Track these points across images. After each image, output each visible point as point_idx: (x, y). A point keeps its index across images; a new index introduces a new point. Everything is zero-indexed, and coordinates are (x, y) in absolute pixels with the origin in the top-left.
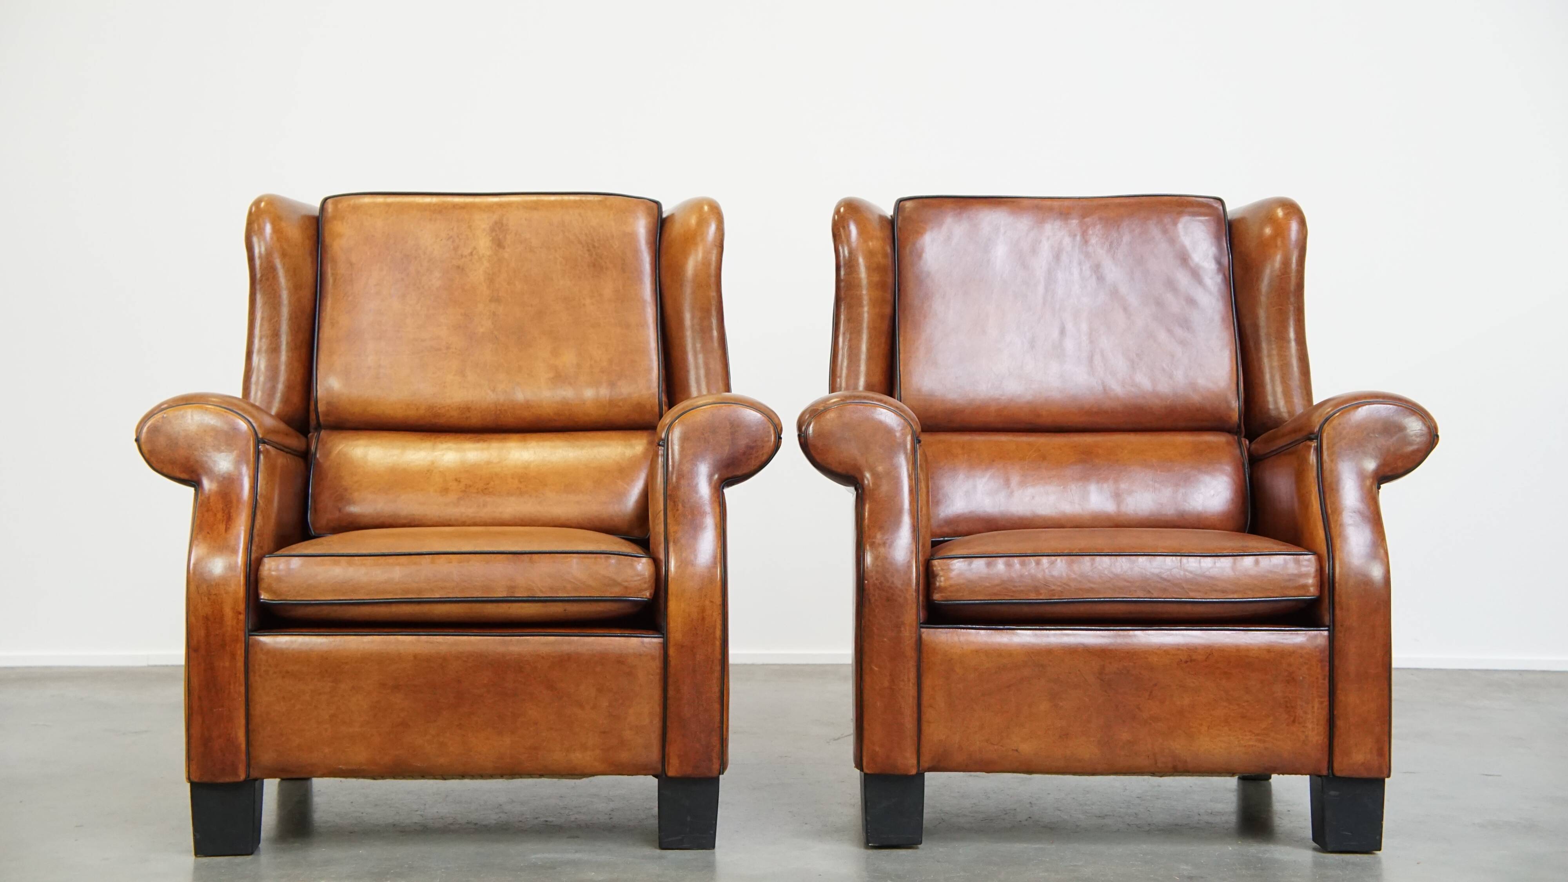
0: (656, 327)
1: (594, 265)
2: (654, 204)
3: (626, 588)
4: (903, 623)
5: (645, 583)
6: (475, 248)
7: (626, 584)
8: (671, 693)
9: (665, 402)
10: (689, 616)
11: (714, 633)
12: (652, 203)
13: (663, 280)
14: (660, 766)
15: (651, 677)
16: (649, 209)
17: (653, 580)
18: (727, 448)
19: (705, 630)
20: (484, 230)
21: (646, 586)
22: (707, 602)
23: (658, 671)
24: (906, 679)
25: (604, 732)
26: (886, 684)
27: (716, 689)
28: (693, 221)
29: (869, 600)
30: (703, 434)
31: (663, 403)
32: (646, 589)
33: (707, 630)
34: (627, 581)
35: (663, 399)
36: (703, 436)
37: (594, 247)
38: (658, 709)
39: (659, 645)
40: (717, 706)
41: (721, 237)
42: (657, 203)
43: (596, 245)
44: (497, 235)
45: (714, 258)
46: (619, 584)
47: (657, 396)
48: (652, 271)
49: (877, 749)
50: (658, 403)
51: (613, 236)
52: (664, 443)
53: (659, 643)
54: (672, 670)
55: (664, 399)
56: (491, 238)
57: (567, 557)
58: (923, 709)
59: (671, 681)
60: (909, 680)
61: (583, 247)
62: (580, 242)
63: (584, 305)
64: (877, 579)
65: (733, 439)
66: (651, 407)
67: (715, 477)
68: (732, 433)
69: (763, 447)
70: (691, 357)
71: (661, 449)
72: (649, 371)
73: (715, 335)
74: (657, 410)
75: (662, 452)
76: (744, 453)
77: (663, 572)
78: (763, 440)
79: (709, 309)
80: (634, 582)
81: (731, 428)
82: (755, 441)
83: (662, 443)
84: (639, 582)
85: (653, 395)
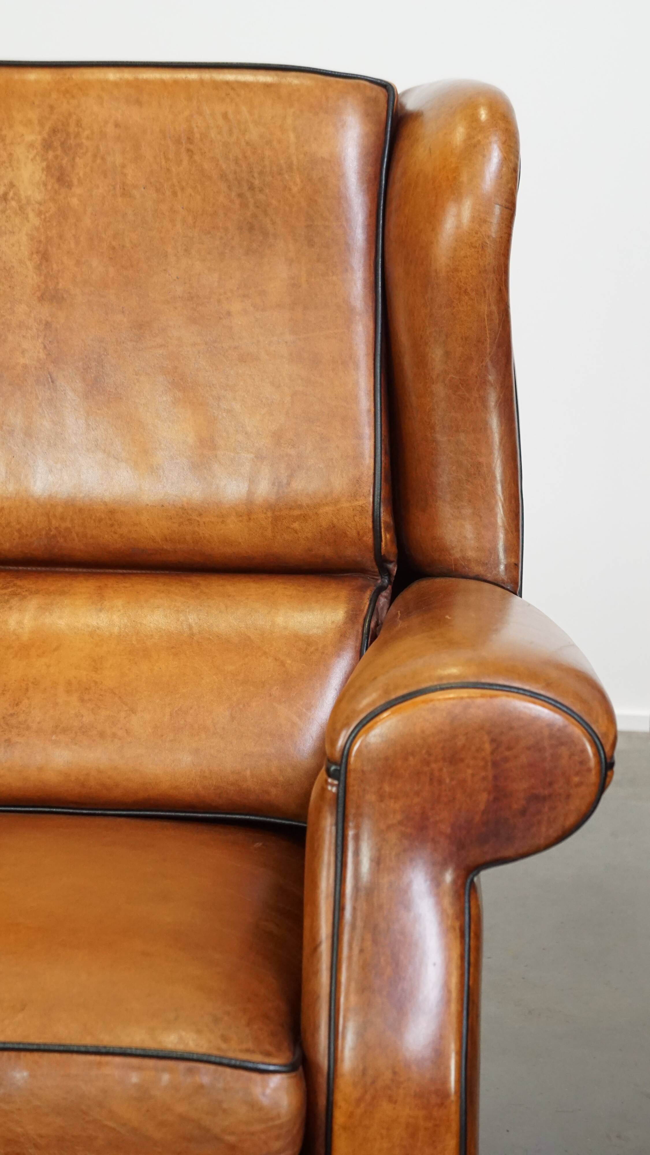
0: (372, 366)
1: (251, 229)
2: (381, 94)
6: (12, 185)
7: (231, 1139)
9: (385, 522)
12: (376, 87)
13: (389, 266)
16: (369, 102)
18: (483, 797)
20: (31, 145)
28: (459, 134)
31: (382, 525)
34: (232, 1133)
35: (382, 519)
37: (251, 188)
41: (510, 185)
42: (386, 87)
43: (257, 182)
44: (56, 157)
45: (493, 229)
46: (218, 1139)
47: (370, 513)
48: (368, 240)
50: (371, 526)
51: (290, 167)
55: (385, 517)
56: (44, 164)
57: (100, 1064)
61: (229, 188)
62: (223, 176)
63: (229, 313)
65: (495, 778)
66: (358, 533)
67: (448, 877)
68: (495, 764)
69: (568, 796)
70: (441, 438)
71: (332, 785)
72: (357, 457)
73: (493, 398)
74: (369, 539)
75: (334, 790)
76: (523, 812)
77: (322, 1101)
78: (568, 781)
79: (480, 341)
80: (253, 1134)
81: (493, 753)
82: (551, 784)
83: (335, 770)
84: (263, 1137)
85: (362, 508)
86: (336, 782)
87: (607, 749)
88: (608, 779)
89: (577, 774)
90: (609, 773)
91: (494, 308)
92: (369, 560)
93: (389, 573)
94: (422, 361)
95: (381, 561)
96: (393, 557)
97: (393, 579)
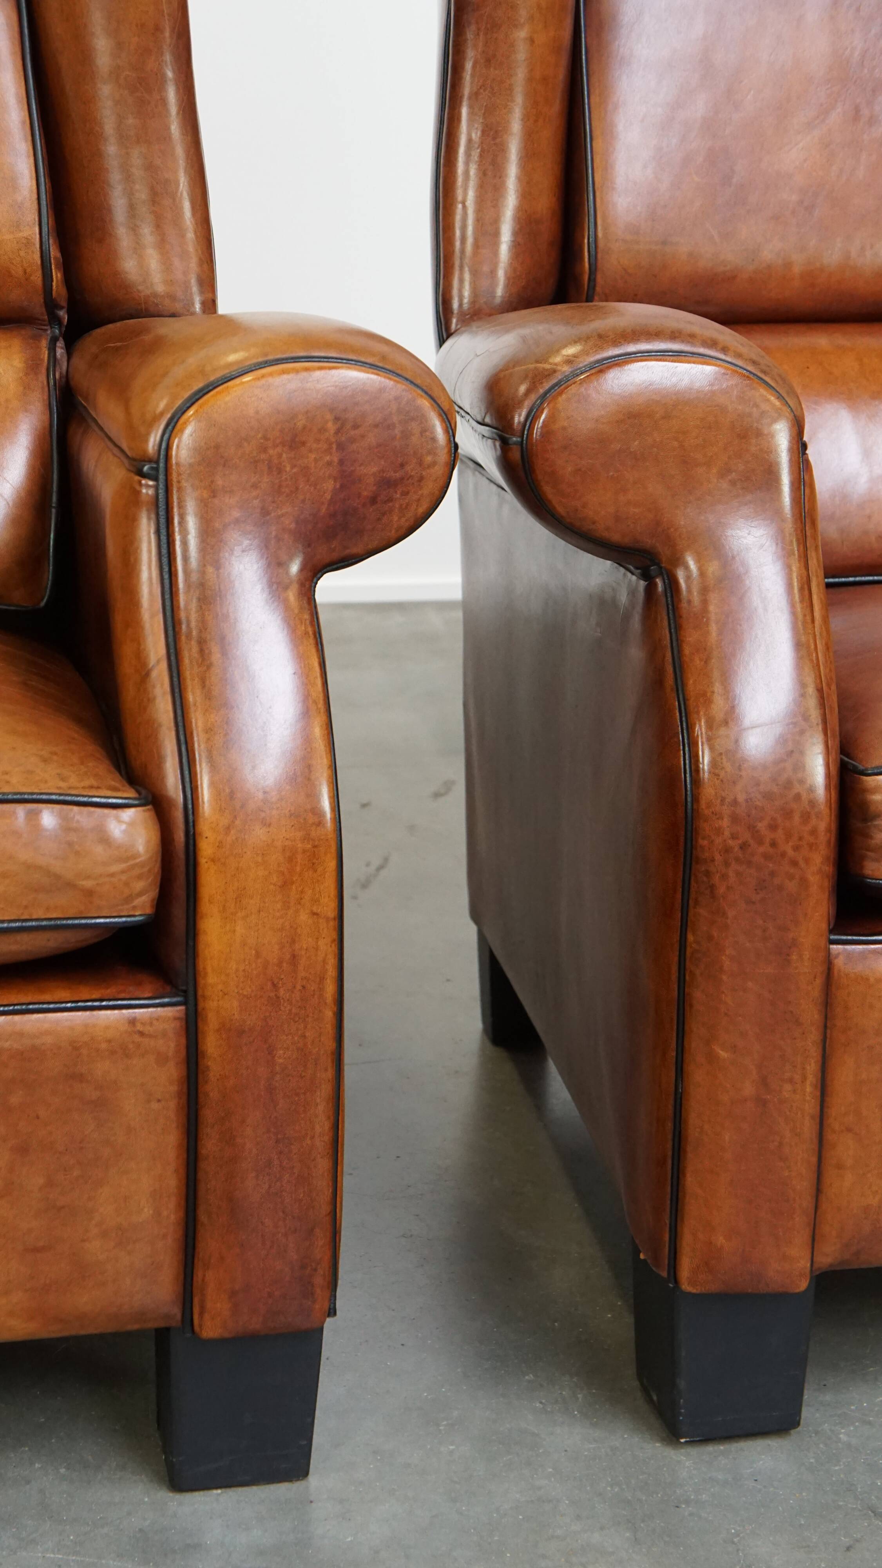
3: (89, 893)
4: (794, 943)
5: (140, 877)
8: (210, 1145)
10: (258, 955)
11: (321, 989)
14: (176, 1312)
15: (155, 1106)
17: (157, 868)
19: (299, 987)
21: (139, 885)
22: (304, 917)
23: (174, 1088)
24: (797, 1078)
25: (36, 1250)
26: (749, 1089)
27: (322, 1125)
29: (712, 887)
30: (264, 450)
32: (140, 894)
33: (304, 987)
36: (263, 456)
38: (172, 1182)
39: (177, 1024)
40: (323, 1164)
49: (720, 1240)
52: (157, 469)
53: (175, 1019)
54: (212, 1090)
58: (830, 1137)
59: (208, 1115)
60: (804, 1079)
64: (734, 837)
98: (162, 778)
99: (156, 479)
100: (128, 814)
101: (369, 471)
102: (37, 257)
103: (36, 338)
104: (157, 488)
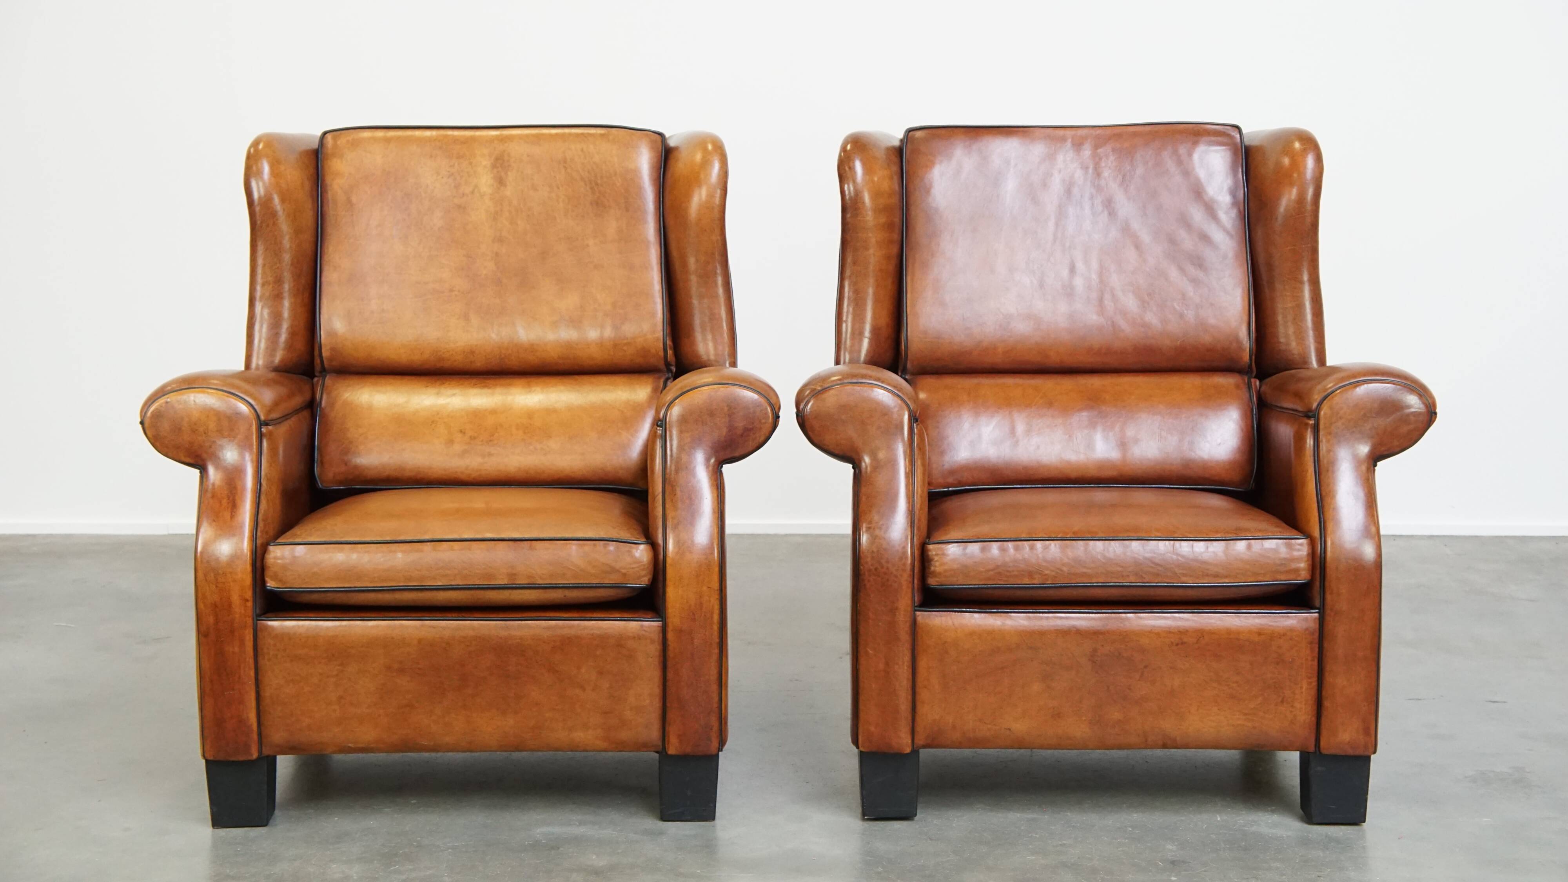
0: (660, 269)
1: (597, 204)
2: (658, 137)
3: (625, 575)
4: (897, 608)
5: (643, 570)
6: (476, 186)
7: (623, 571)
8: (670, 675)
9: (669, 345)
10: (687, 602)
11: (712, 618)
12: (656, 135)
13: (667, 221)
14: (660, 744)
15: (650, 659)
16: (653, 142)
17: (651, 566)
18: (724, 431)
19: (703, 615)
20: (485, 167)
21: (643, 573)
22: (705, 588)
23: (657, 654)
24: (900, 663)
25: (606, 713)
26: (881, 666)
27: (714, 671)
28: (698, 157)
29: (865, 585)
30: (701, 417)
31: (668, 347)
32: (644, 576)
33: (705, 615)
34: (624, 569)
35: (668, 343)
36: (701, 419)
37: (597, 184)
38: (657, 690)
39: (659, 628)
40: (715, 687)
41: (724, 179)
42: (661, 135)
43: (599, 182)
44: (498, 172)
45: (717, 200)
46: (618, 571)
47: (662, 340)
48: (655, 208)
49: (872, 729)
50: (662, 347)
51: (616, 174)
52: (662, 424)
53: (658, 626)
54: (671, 653)
55: (669, 342)
56: (492, 175)
57: (567, 544)
58: (918, 690)
59: (670, 664)
60: (903, 663)
61: (586, 185)
62: (582, 179)
63: (588, 245)
64: (872, 565)
65: (730, 421)
66: (656, 351)
67: (713, 461)
68: (730, 416)
69: (761, 428)
70: (695, 302)
71: (659, 430)
72: (653, 315)
73: (720, 280)
74: (662, 354)
75: (660, 432)
76: (742, 435)
77: (661, 557)
78: (760, 422)
79: (713, 254)
80: (633, 568)
81: (728, 410)
82: (753, 423)
83: (661, 423)
84: (637, 569)
85: (658, 339)
86: (661, 429)
87: (777, 409)
88: (777, 423)
89: (763, 419)
90: (777, 420)
91: (719, 238)
92: (662, 365)
93: (671, 371)
94: (685, 264)
95: (667, 364)
96: (674, 363)
97: (673, 374)
98: (657, 536)
99: (662, 427)
100: (642, 547)
101: (740, 424)
102: (661, 345)
103: (659, 378)
104: (662, 430)
